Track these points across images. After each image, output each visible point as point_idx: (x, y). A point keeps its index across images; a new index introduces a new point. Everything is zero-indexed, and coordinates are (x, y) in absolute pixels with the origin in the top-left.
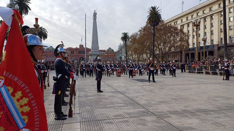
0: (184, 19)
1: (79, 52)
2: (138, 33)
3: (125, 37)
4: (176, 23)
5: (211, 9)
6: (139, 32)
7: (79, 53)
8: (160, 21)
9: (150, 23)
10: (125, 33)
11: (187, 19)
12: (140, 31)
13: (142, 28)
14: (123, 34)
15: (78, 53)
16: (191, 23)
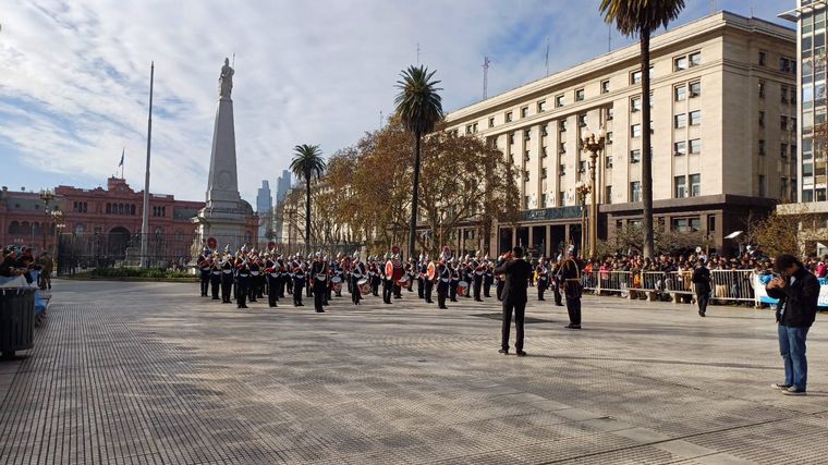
0: (499, 117)
1: (109, 205)
2: (356, 152)
3: (307, 162)
4: (472, 128)
5: (581, 93)
6: (360, 147)
7: (108, 212)
8: (436, 118)
9: (404, 117)
10: (305, 146)
11: (508, 118)
12: (363, 144)
13: (370, 135)
14: (300, 149)
15: (104, 210)
16: (521, 132)
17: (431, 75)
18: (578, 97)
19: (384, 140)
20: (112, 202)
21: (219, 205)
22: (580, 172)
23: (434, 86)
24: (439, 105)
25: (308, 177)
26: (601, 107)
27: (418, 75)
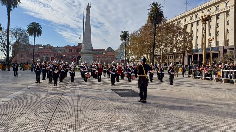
0: (188, 19)
1: (77, 50)
2: (138, 32)
3: (125, 36)
4: (179, 23)
5: (217, 8)
6: (139, 31)
8: (162, 19)
9: (151, 19)
10: (124, 31)
11: (191, 19)
12: (140, 29)
13: (143, 27)
14: (123, 32)
15: (76, 51)
16: (195, 23)
17: (159, 5)
18: (216, 9)
19: (145, 28)
20: (78, 49)
21: (86, 48)
22: (217, 35)
23: (161, 9)
24: (163, 15)
25: (125, 41)
26: (225, 12)
27: (155, 5)
